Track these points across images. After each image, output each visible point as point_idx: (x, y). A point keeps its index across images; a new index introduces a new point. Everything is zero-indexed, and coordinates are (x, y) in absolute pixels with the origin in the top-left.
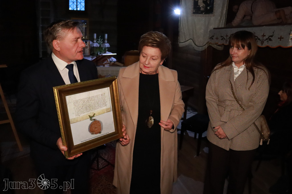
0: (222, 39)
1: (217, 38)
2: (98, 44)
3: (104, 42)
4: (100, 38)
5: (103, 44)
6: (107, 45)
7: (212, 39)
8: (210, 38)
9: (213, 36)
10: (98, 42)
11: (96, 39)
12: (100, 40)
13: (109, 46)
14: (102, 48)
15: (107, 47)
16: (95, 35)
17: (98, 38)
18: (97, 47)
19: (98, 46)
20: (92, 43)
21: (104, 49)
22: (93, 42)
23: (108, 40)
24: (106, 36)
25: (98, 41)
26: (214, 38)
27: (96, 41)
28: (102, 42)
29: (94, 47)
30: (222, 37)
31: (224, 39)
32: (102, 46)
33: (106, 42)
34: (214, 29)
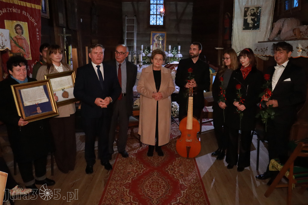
0: (261, 51)
1: (259, 51)
2: (172, 54)
3: (178, 53)
4: (175, 49)
5: (177, 55)
6: (180, 55)
7: (256, 51)
8: (255, 50)
9: (256, 49)
10: (173, 53)
11: (171, 50)
12: (175, 51)
13: (182, 56)
14: (176, 58)
15: (180, 57)
16: (170, 47)
17: (172, 49)
18: (171, 57)
19: (173, 56)
20: (167, 53)
21: (177, 59)
22: (169, 53)
23: (181, 51)
24: (179, 47)
25: (173, 51)
26: (257, 50)
27: (171, 52)
28: (176, 53)
29: (169, 57)
30: (261, 49)
31: (263, 51)
32: (175, 56)
33: (179, 52)
34: (259, 42)
